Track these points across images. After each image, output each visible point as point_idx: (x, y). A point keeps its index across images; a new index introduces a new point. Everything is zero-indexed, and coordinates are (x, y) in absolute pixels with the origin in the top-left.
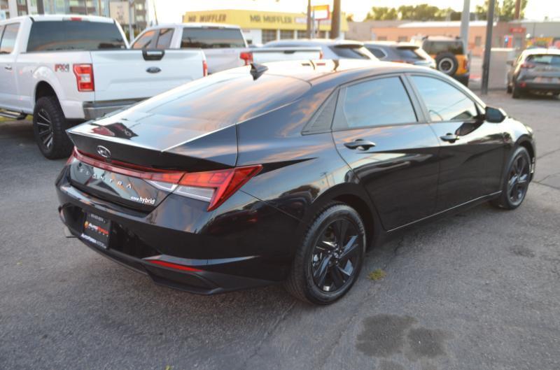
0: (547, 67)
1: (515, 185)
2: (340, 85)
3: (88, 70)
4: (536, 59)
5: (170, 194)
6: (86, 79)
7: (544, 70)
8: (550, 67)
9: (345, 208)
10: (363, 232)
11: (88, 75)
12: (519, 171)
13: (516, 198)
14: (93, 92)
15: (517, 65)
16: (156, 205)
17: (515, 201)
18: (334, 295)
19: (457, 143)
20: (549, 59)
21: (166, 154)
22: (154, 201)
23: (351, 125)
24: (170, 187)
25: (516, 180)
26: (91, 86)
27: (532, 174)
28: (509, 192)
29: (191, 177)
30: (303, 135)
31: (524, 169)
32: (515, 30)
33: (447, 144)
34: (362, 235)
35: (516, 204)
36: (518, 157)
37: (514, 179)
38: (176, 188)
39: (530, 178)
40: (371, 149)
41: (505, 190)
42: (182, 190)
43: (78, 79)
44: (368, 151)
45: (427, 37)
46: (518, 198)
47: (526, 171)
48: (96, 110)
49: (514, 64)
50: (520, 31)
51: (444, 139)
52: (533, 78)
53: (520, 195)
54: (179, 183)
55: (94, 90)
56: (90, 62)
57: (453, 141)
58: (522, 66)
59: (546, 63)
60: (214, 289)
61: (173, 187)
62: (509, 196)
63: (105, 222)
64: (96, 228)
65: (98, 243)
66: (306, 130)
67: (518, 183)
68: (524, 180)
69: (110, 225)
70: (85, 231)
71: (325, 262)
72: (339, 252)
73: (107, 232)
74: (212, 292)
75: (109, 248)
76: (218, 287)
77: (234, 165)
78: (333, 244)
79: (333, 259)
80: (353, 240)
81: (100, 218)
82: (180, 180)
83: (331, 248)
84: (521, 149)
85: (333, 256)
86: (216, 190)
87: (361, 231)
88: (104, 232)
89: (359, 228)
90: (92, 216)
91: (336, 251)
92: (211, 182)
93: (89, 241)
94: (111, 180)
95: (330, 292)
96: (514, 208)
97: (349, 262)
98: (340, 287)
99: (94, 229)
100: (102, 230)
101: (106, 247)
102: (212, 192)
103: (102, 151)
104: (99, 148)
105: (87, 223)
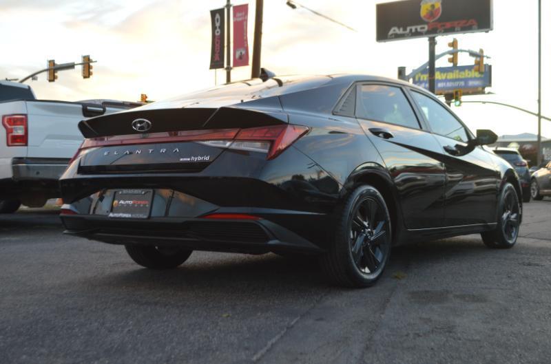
1: (508, 222)
2: (356, 82)
3: (23, 120)
5: (226, 149)
6: (19, 131)
9: (372, 189)
10: (389, 219)
11: (22, 127)
12: (509, 206)
13: (511, 237)
14: (26, 147)
16: (211, 160)
17: (510, 239)
18: (372, 277)
22: (209, 157)
24: (225, 144)
25: (508, 217)
26: (23, 140)
27: (521, 216)
28: (504, 226)
29: (246, 132)
30: (333, 114)
31: (514, 206)
33: (447, 154)
34: (388, 222)
35: (511, 242)
36: (507, 193)
37: (505, 216)
38: (231, 145)
39: (519, 218)
41: (499, 224)
42: (237, 145)
43: (9, 131)
44: (389, 140)
46: (511, 235)
47: (515, 209)
48: (27, 167)
51: (446, 150)
53: (513, 234)
54: (233, 140)
55: (26, 145)
56: (25, 113)
57: (453, 153)
60: (271, 240)
61: (228, 144)
62: (504, 231)
63: (143, 193)
64: (130, 202)
65: (134, 216)
66: (336, 110)
67: (510, 221)
68: (515, 219)
69: (151, 193)
70: (114, 210)
71: (360, 241)
72: (371, 233)
73: (147, 202)
74: (271, 242)
75: (149, 217)
76: (277, 239)
77: (287, 122)
78: (366, 224)
79: (366, 239)
80: (381, 224)
81: (136, 191)
82: (236, 136)
83: (364, 227)
84: (509, 185)
85: (367, 236)
86: (272, 143)
87: (387, 217)
88: (142, 203)
89: (386, 214)
90: (125, 191)
91: (369, 232)
92: (267, 135)
93: (120, 218)
94: (151, 151)
95: (364, 273)
96: (509, 246)
97: (377, 249)
98: (372, 271)
99: (128, 205)
100: (139, 202)
101: (145, 217)
102: (269, 145)
103: (139, 125)
104: (135, 122)
105: (116, 202)
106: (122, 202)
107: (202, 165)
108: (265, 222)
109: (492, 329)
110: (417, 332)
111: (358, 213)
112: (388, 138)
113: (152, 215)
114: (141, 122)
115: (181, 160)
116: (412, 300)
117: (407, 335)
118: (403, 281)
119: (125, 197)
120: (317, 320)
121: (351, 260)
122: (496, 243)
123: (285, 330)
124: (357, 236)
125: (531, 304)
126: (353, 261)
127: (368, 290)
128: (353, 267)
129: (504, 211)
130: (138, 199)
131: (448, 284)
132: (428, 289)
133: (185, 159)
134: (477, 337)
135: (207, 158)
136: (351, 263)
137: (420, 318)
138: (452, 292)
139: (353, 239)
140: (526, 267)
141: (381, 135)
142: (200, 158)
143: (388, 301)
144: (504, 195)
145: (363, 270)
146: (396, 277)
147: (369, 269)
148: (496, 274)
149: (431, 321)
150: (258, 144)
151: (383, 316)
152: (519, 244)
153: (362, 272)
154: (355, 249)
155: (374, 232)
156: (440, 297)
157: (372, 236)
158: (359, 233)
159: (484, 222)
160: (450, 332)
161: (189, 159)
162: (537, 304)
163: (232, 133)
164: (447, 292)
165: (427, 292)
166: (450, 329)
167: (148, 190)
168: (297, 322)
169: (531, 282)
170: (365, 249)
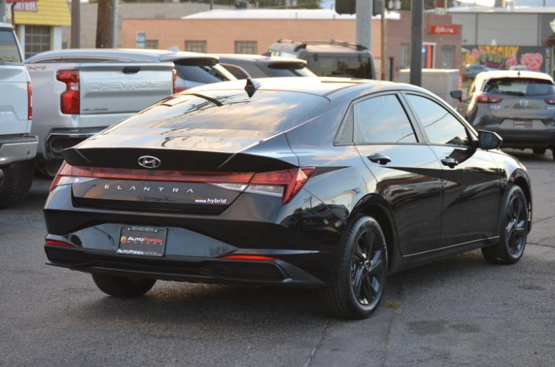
0: (521, 101)
1: (513, 233)
2: (353, 101)
4: (502, 88)
5: (242, 193)
7: (518, 107)
8: (526, 102)
9: (371, 219)
10: (386, 247)
12: (515, 215)
13: (516, 250)
15: (470, 99)
16: (228, 204)
17: (514, 253)
18: (370, 308)
19: (456, 168)
20: (522, 88)
21: (239, 155)
22: (225, 200)
23: (367, 140)
24: (240, 187)
25: (513, 227)
27: (530, 222)
28: (507, 240)
29: (262, 177)
30: (334, 146)
31: (521, 213)
32: (439, 30)
33: (447, 168)
34: (385, 251)
35: (515, 256)
36: (513, 198)
37: (510, 226)
38: (246, 189)
39: (528, 227)
40: (388, 164)
41: (503, 237)
42: (252, 189)
44: (386, 166)
45: (304, 46)
46: (517, 249)
47: (523, 216)
49: (464, 97)
50: (451, 31)
51: (444, 163)
52: (501, 120)
53: (519, 247)
54: (249, 183)
57: (452, 165)
58: (479, 100)
59: (520, 95)
60: (286, 278)
61: (243, 187)
62: (507, 245)
63: (156, 231)
64: (141, 240)
65: (147, 253)
66: (336, 141)
67: (516, 231)
68: (522, 227)
69: (166, 232)
70: (121, 246)
71: (360, 273)
72: (369, 264)
73: (160, 241)
74: (285, 281)
75: (164, 256)
76: (290, 277)
77: (297, 165)
78: (364, 255)
79: (365, 271)
80: (378, 253)
81: (147, 229)
82: (250, 181)
83: (363, 260)
84: (516, 188)
85: (365, 268)
86: (286, 187)
87: (384, 246)
88: (155, 241)
89: (383, 242)
90: (134, 228)
91: (367, 264)
92: (281, 179)
93: (131, 254)
94: (161, 189)
95: (364, 305)
96: (513, 262)
97: (374, 279)
98: (370, 302)
99: (139, 242)
100: (151, 240)
101: (160, 255)
102: (282, 189)
103: (146, 162)
104: (143, 159)
105: (123, 238)
106: (130, 238)
107: (220, 209)
108: (279, 262)
109: (480, 356)
110: (420, 359)
111: (358, 247)
112: (386, 164)
113: (167, 254)
114: (148, 159)
115: (197, 201)
116: (411, 331)
117: (412, 361)
118: (399, 311)
119: (134, 234)
120: (334, 350)
121: (352, 294)
122: (499, 259)
123: (310, 359)
124: (357, 268)
125: (518, 333)
126: (354, 295)
127: (366, 320)
128: (354, 300)
129: (509, 219)
130: (150, 237)
131: (444, 314)
132: (425, 319)
133: (201, 201)
134: (467, 362)
135: (224, 201)
136: (352, 297)
137: (421, 348)
138: (447, 322)
139: (353, 272)
140: (525, 291)
141: (379, 162)
142: (216, 201)
143: (389, 332)
144: (509, 201)
145: (362, 302)
146: (391, 306)
147: (368, 300)
148: (492, 301)
149: (430, 350)
150: (271, 188)
151: (388, 346)
152: (527, 257)
153: (362, 304)
154: (355, 283)
155: (372, 262)
156: (437, 327)
157: (369, 266)
158: (358, 266)
159: (485, 237)
160: (447, 358)
161: (205, 201)
162: (523, 333)
163: (247, 177)
164: (443, 321)
165: (424, 322)
166: (446, 356)
167: (161, 228)
168: (315, 352)
169: (524, 310)
170: (364, 281)
